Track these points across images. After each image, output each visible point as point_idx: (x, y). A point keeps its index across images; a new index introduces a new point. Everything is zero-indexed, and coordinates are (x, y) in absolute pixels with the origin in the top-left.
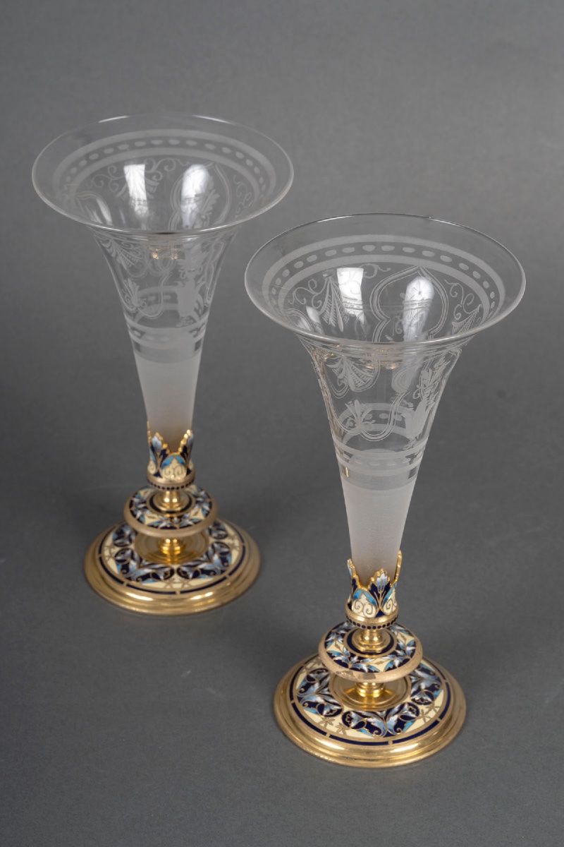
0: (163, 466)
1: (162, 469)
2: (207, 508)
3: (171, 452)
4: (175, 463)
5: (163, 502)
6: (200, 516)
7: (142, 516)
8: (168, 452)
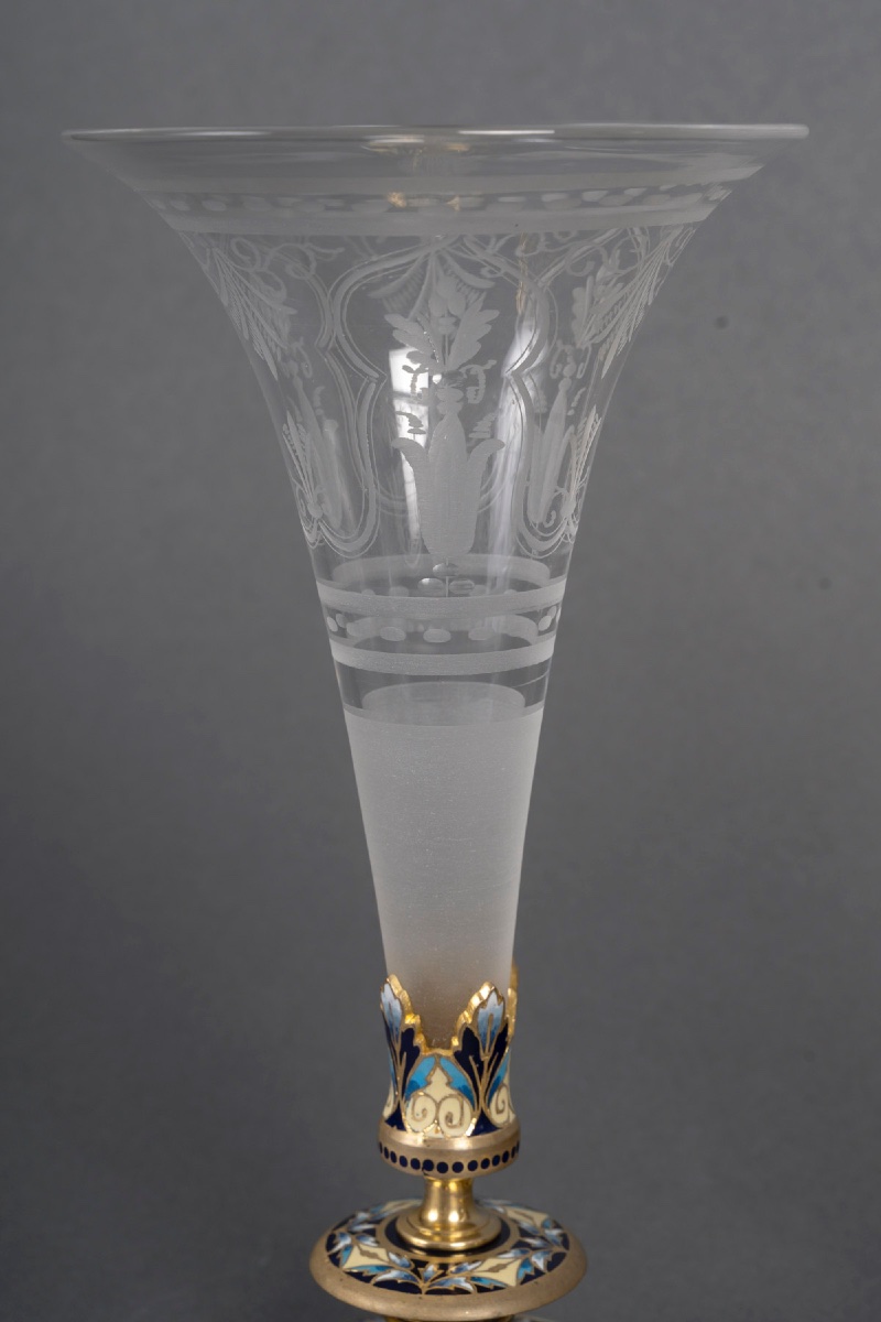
0: (408, 1089)
1: (408, 1099)
2: (540, 1262)
3: (429, 1045)
4: (439, 1085)
5: (423, 1222)
6: (509, 1276)
7: (348, 1248)
8: (419, 1040)
